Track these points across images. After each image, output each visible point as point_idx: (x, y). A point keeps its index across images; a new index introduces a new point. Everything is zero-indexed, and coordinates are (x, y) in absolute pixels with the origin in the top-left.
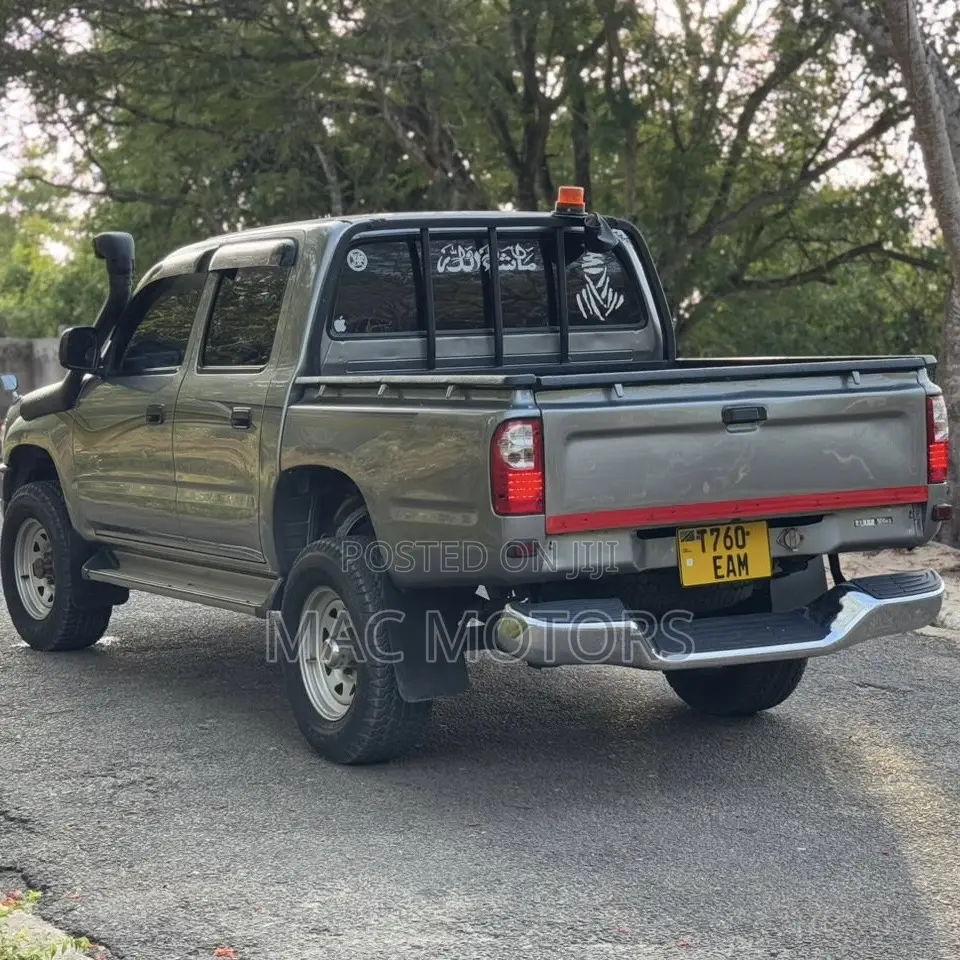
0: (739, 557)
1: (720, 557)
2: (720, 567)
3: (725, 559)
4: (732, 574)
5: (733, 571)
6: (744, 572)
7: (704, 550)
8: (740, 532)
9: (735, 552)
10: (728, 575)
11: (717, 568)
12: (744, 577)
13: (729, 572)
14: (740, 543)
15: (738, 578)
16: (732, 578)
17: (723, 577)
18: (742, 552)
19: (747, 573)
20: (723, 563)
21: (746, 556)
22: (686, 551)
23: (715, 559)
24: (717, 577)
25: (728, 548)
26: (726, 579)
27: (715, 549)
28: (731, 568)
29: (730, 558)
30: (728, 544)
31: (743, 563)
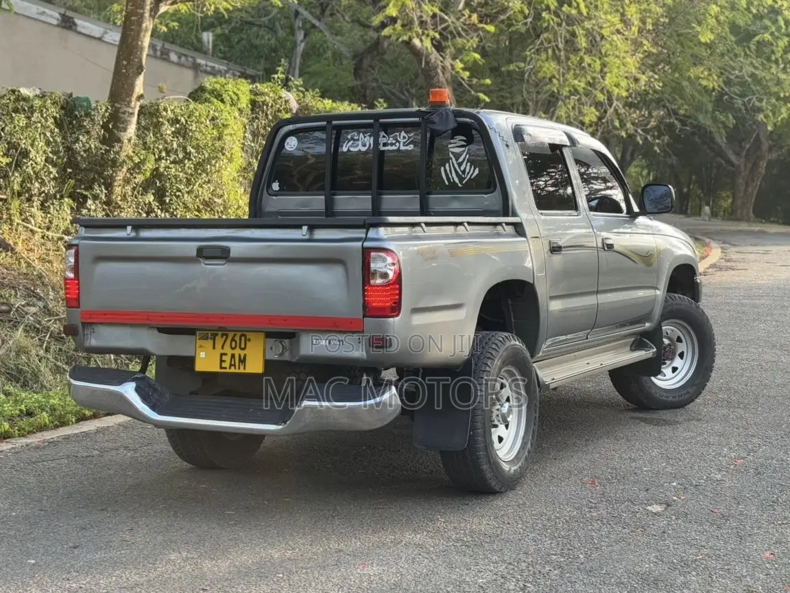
0: (240, 356)
1: (226, 354)
2: (224, 361)
3: (229, 356)
4: (233, 367)
5: (234, 365)
6: (242, 367)
7: (214, 348)
8: (243, 338)
9: (237, 352)
10: (230, 368)
11: (222, 361)
12: (242, 370)
13: (231, 365)
14: (243, 346)
15: (237, 371)
16: (233, 370)
17: (225, 368)
18: (242, 353)
19: (245, 369)
20: (227, 358)
21: (245, 355)
22: (201, 346)
23: (222, 355)
24: (221, 368)
25: (233, 349)
26: (228, 370)
27: (223, 348)
28: (233, 363)
29: (233, 356)
30: (233, 345)
31: (243, 361)
